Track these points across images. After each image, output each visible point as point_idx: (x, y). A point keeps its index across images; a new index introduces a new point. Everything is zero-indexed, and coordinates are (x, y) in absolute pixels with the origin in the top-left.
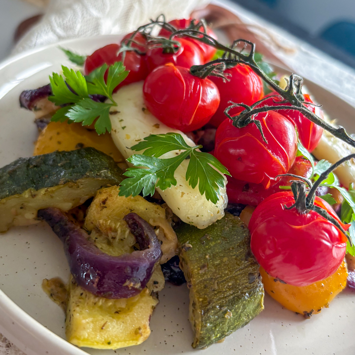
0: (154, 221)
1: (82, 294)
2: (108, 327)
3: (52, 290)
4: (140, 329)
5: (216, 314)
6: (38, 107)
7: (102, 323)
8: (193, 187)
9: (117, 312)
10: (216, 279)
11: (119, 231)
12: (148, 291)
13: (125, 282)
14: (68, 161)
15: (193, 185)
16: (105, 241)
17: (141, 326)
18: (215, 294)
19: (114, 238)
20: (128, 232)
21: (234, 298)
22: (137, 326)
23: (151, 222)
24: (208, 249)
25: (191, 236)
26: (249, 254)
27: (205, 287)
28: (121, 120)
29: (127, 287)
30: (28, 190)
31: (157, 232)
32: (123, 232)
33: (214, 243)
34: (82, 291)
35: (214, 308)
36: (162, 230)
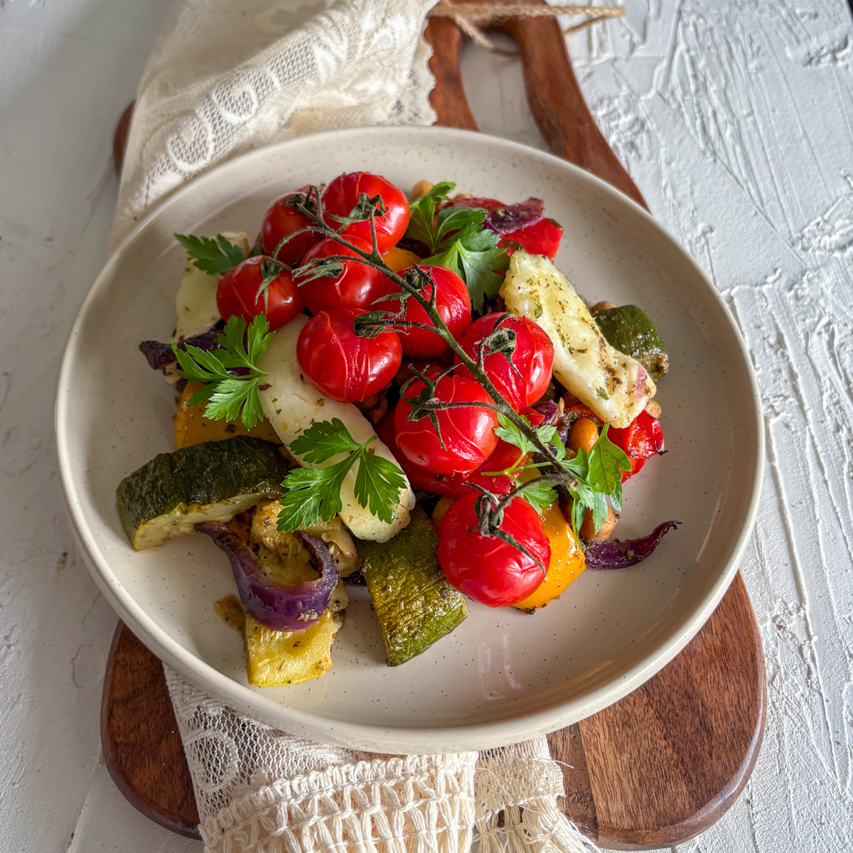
0: (328, 536)
1: (256, 628)
2: (286, 666)
3: (226, 613)
4: (320, 662)
5: (404, 636)
6: (167, 371)
7: (280, 663)
8: (364, 507)
9: (296, 645)
10: (401, 600)
11: (291, 546)
12: (329, 615)
13: (300, 616)
14: (218, 463)
15: (363, 503)
16: (276, 560)
17: (322, 659)
18: (402, 616)
19: (286, 555)
20: (300, 547)
21: (425, 617)
22: (318, 660)
23: (324, 537)
24: (390, 568)
25: (372, 550)
26: (439, 568)
27: (389, 610)
28: (275, 400)
29: (302, 620)
30: (178, 506)
31: (332, 550)
32: (295, 547)
33: (397, 560)
34: (256, 625)
35: (401, 631)
36: (337, 547)
